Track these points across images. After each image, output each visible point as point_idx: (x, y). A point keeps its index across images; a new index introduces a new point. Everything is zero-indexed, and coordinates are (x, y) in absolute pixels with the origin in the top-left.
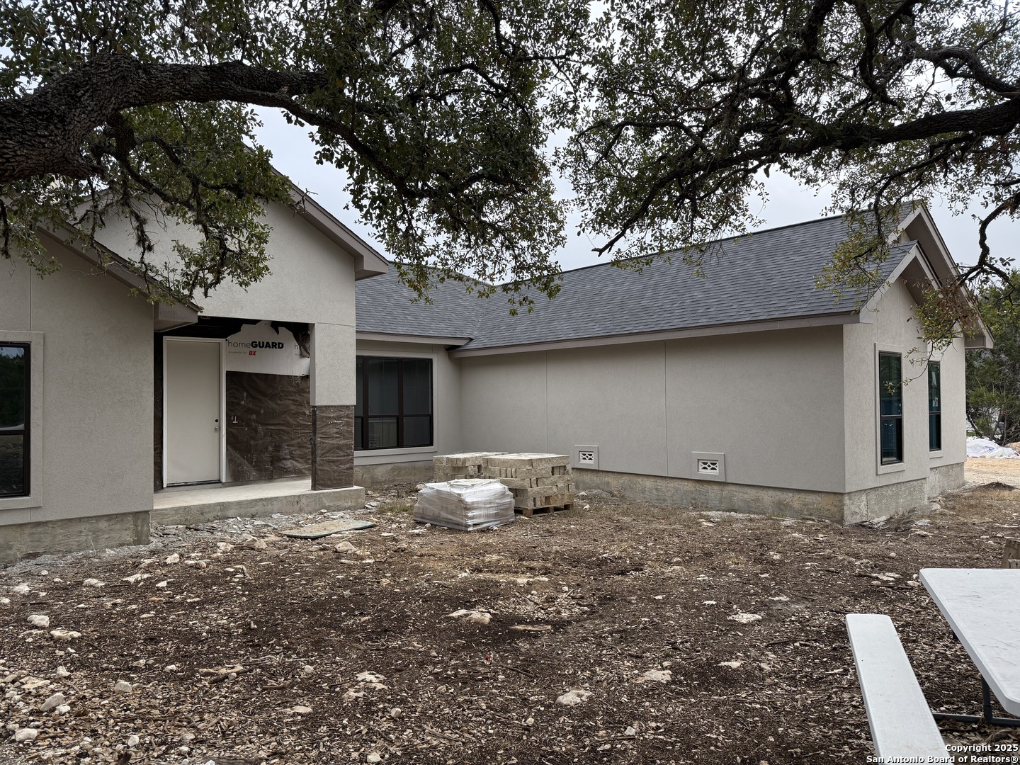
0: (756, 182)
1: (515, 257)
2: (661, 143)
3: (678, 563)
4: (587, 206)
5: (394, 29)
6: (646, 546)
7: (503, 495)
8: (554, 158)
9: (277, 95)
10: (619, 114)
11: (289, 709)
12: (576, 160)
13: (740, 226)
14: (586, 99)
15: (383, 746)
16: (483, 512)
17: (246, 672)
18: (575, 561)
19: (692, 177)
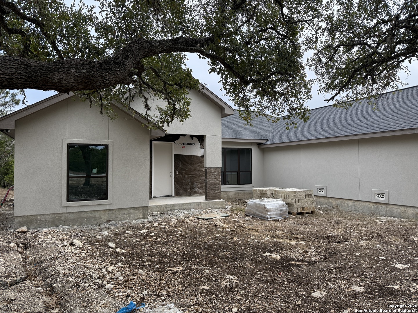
0: (404, 66)
1: (289, 105)
2: (356, 52)
3: (366, 239)
4: (321, 82)
5: (238, 16)
6: (350, 231)
7: (283, 206)
8: (307, 62)
9: (196, 48)
10: (336, 41)
11: (200, 287)
12: (316, 62)
13: (395, 86)
14: (321, 36)
15: (238, 306)
16: (274, 213)
17: (184, 271)
18: (317, 236)
19: (372, 66)
